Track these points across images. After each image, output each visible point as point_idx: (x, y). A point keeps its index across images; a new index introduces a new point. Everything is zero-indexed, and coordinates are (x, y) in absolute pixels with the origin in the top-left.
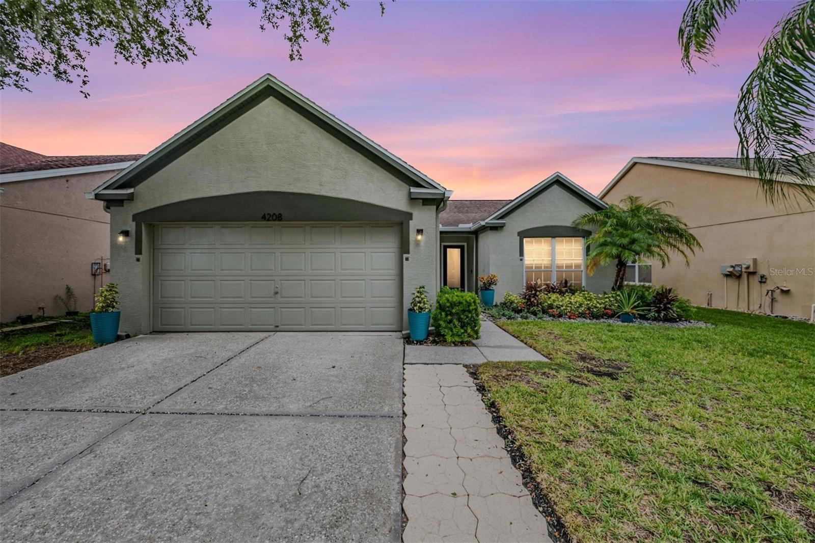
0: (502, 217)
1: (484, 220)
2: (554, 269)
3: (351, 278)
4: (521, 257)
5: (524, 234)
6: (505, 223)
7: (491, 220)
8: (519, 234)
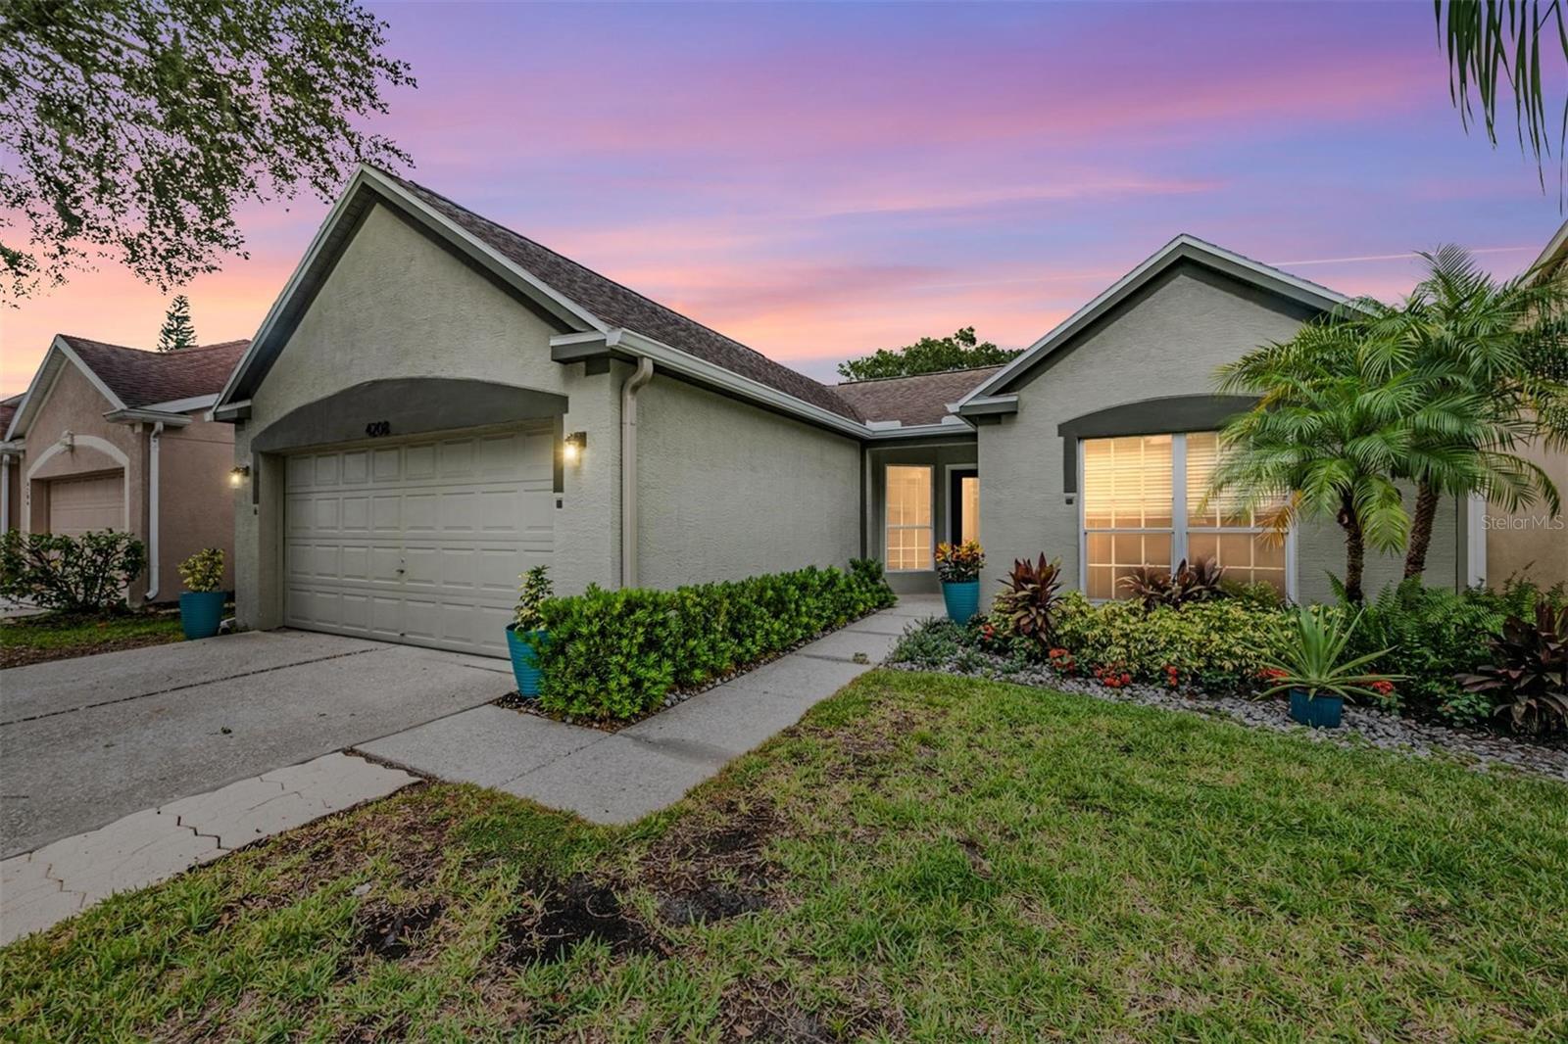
0: (1008, 388)
1: (957, 400)
2: (1180, 527)
3: (495, 545)
4: (1071, 495)
5: (1078, 431)
6: (1016, 403)
7: (975, 398)
8: (1063, 429)
